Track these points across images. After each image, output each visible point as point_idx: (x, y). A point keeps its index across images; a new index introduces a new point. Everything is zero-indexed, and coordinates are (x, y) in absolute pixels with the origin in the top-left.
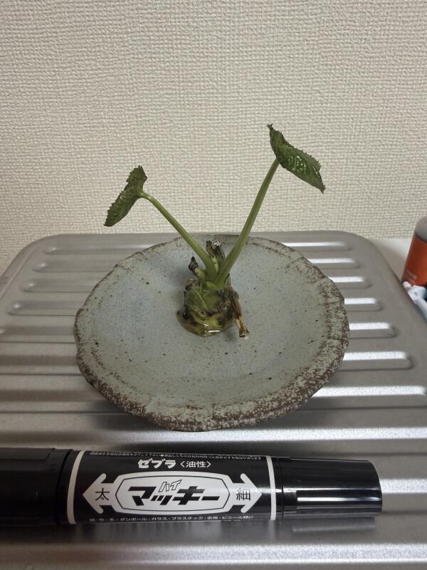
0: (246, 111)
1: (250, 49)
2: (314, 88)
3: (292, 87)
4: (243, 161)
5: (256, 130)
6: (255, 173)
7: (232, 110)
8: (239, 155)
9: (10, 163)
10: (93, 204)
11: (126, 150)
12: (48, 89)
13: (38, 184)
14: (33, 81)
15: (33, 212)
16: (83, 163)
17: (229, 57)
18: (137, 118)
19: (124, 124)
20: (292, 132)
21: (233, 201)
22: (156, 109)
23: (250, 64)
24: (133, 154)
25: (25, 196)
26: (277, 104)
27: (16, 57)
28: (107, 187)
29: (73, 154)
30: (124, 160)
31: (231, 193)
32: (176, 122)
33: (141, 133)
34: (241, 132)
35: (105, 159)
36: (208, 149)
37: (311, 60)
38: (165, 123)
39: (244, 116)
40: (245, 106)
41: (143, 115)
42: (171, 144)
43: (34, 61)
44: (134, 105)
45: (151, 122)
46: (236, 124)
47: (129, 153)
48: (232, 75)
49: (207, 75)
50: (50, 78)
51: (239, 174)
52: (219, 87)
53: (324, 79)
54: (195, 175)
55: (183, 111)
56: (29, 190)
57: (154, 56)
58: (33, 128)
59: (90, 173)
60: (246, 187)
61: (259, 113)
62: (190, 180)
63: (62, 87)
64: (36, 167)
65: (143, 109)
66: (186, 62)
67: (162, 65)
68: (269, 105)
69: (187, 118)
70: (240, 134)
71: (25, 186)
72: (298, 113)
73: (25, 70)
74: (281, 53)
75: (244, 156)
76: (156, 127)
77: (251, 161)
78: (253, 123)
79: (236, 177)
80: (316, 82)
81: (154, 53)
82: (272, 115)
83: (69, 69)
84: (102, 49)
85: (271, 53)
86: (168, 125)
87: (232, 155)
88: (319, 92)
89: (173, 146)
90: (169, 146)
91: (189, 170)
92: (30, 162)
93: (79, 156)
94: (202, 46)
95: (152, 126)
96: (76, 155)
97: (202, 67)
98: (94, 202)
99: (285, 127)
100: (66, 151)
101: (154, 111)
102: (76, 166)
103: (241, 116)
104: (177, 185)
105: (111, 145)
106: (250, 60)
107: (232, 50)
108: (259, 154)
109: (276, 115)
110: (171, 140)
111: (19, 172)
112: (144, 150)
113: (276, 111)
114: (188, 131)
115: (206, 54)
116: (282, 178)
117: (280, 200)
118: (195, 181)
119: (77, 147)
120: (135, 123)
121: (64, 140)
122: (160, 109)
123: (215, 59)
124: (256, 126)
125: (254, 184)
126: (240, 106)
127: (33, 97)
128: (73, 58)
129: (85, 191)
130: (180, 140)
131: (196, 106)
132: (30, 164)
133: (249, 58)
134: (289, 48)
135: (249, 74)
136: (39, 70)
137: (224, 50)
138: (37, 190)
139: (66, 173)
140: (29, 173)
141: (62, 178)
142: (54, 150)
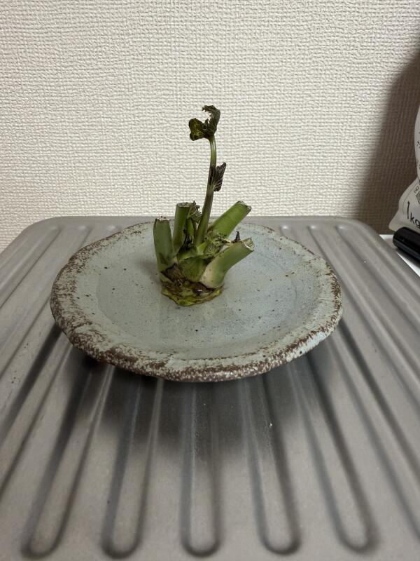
0: (240, 113)
1: (244, 53)
2: (305, 92)
3: (284, 91)
4: (237, 163)
5: (250, 132)
6: (248, 175)
7: (227, 112)
8: (233, 157)
9: (7, 160)
10: (87, 204)
11: (122, 149)
12: (49, 88)
13: (34, 183)
14: (35, 79)
15: (27, 211)
16: (80, 162)
17: (224, 59)
18: (134, 118)
19: (122, 124)
20: (284, 135)
21: (226, 204)
22: (153, 110)
23: (244, 67)
24: (129, 154)
25: (20, 194)
26: (270, 107)
27: (20, 55)
28: (102, 187)
29: (70, 152)
30: (121, 160)
31: (225, 195)
32: (172, 123)
33: (138, 133)
34: (235, 134)
35: (102, 158)
36: (203, 150)
37: (301, 65)
38: (162, 124)
39: (238, 118)
40: (239, 108)
41: (141, 115)
42: (167, 144)
43: (38, 60)
44: (132, 105)
45: (148, 122)
46: (231, 126)
47: (125, 152)
48: (227, 77)
49: (203, 77)
50: (52, 76)
51: (233, 176)
52: (215, 89)
53: (315, 84)
54: (189, 176)
55: (180, 111)
56: (25, 188)
57: (153, 57)
58: (33, 126)
59: (86, 172)
60: (239, 190)
61: (252, 116)
62: (184, 182)
63: (63, 86)
64: (33, 165)
65: (140, 109)
66: (184, 64)
67: (160, 66)
68: (262, 107)
69: (183, 119)
70: (234, 136)
71: (21, 184)
72: (290, 116)
73: (28, 68)
74: (273, 57)
75: (237, 158)
76: (153, 127)
77: (245, 163)
78: (247, 125)
79: (230, 180)
80: (307, 86)
81: (154, 55)
82: (265, 117)
83: (70, 68)
84: (104, 49)
85: (265, 57)
86: (165, 125)
87: (226, 157)
88: (310, 96)
89: (170, 147)
90: (165, 147)
91: (183, 171)
92: (27, 160)
93: (76, 155)
94: (199, 49)
95: (149, 127)
96: (73, 153)
97: (199, 69)
98: (89, 202)
99: (277, 130)
102: (73, 165)
103: (234, 118)
104: (171, 186)
105: (108, 145)
106: (245, 64)
107: (228, 53)
108: (253, 156)
109: (269, 118)
110: (167, 140)
111: (16, 170)
112: (141, 150)
113: (270, 114)
114: (183, 131)
115: (203, 56)
116: (275, 181)
117: (272, 203)
118: (190, 182)
119: (74, 145)
120: (133, 123)
121: (63, 139)
122: (157, 109)
123: (211, 62)
124: (250, 128)
125: (247, 187)
126: (234, 108)
127: (35, 94)
128: (76, 57)
129: (80, 191)
130: (176, 140)
131: (192, 107)
132: (27, 162)
133: (244, 62)
134: (281, 53)
135: (243, 77)
136: (42, 68)
137: (220, 53)
138: (33, 189)
139: (63, 172)
140: (25, 172)
141: (58, 176)
142: (52, 149)
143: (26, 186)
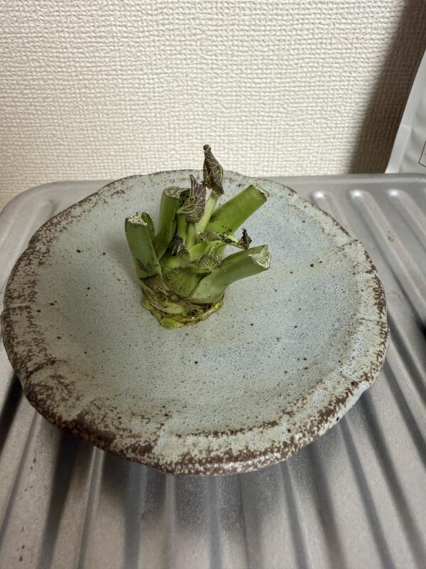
0: (303, 19)
4: (293, 89)
5: (313, 47)
6: (305, 105)
7: (285, 18)
8: (288, 80)
10: (98, 140)
11: (142, 70)
13: (28, 114)
15: (24, 149)
16: (86, 87)
18: (158, 25)
19: (141, 35)
20: (360, 51)
21: (274, 140)
22: (184, 14)
24: (151, 76)
25: (12, 129)
26: (346, 10)
28: (117, 120)
29: (73, 74)
30: (140, 84)
31: (273, 130)
32: (210, 33)
33: (163, 47)
34: (294, 49)
35: (115, 81)
36: (249, 71)
38: (195, 35)
39: (300, 26)
40: (303, 12)
41: (167, 22)
42: (202, 63)
44: (154, 7)
45: (177, 32)
46: (289, 38)
47: (146, 74)
51: (286, 106)
54: (229, 106)
55: (220, 17)
56: (18, 121)
58: (20, 38)
59: (95, 100)
60: (292, 123)
61: (320, 23)
62: (222, 112)
64: (25, 91)
65: (166, 14)
68: (335, 11)
69: (225, 27)
70: (292, 52)
71: (12, 116)
72: (371, 23)
75: (294, 82)
76: (183, 39)
77: (303, 89)
78: (311, 36)
79: (281, 110)
82: (337, 26)
86: (199, 37)
87: (278, 80)
89: (204, 66)
90: (199, 66)
91: (221, 99)
92: (18, 84)
93: (81, 78)
95: (178, 38)
96: (77, 76)
98: (100, 138)
99: (351, 44)
100: (64, 69)
101: (182, 17)
102: (77, 91)
103: (295, 27)
104: (205, 118)
105: (123, 63)
108: (314, 80)
109: (342, 26)
110: (202, 58)
111: (3, 97)
112: (166, 71)
113: (344, 21)
114: (224, 45)
116: (339, 112)
117: (332, 140)
118: (229, 113)
119: (77, 65)
120: (156, 33)
121: (61, 55)
122: (189, 14)
124: (314, 41)
125: (303, 120)
126: (296, 11)
129: (88, 124)
130: (214, 57)
131: (237, 11)
132: (17, 87)
138: (28, 121)
139: (65, 100)
140: (16, 99)
141: (59, 106)
142: (48, 69)
143: (19, 118)
